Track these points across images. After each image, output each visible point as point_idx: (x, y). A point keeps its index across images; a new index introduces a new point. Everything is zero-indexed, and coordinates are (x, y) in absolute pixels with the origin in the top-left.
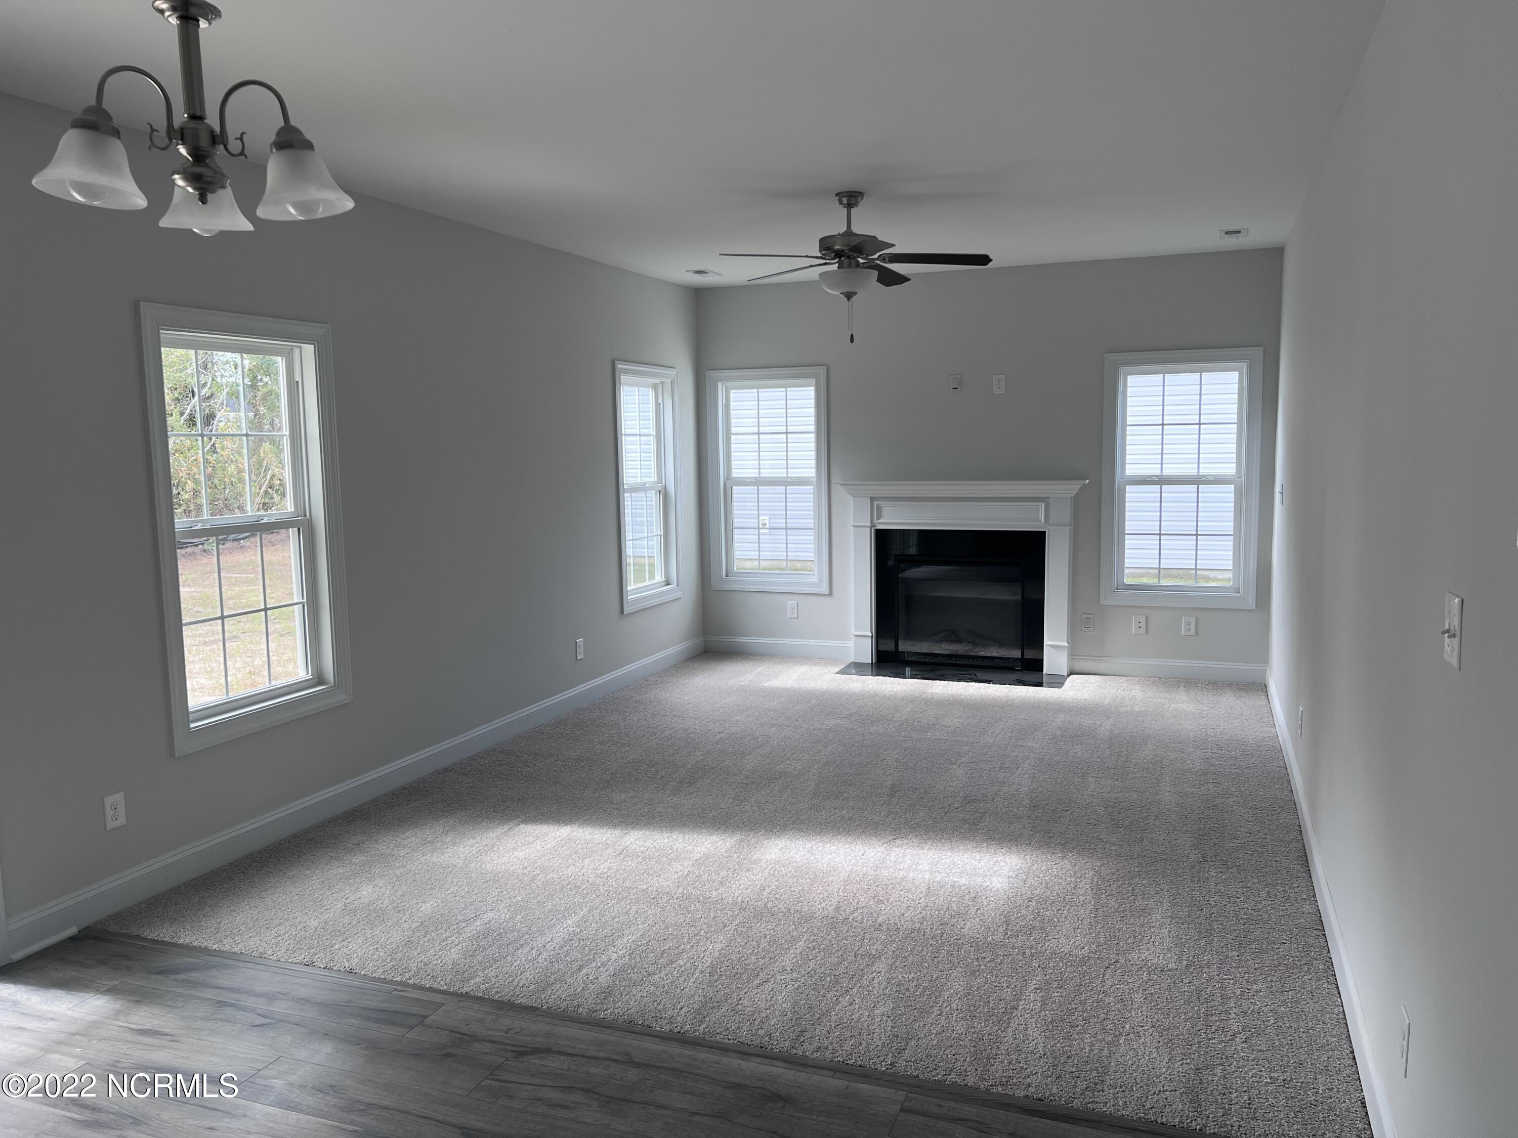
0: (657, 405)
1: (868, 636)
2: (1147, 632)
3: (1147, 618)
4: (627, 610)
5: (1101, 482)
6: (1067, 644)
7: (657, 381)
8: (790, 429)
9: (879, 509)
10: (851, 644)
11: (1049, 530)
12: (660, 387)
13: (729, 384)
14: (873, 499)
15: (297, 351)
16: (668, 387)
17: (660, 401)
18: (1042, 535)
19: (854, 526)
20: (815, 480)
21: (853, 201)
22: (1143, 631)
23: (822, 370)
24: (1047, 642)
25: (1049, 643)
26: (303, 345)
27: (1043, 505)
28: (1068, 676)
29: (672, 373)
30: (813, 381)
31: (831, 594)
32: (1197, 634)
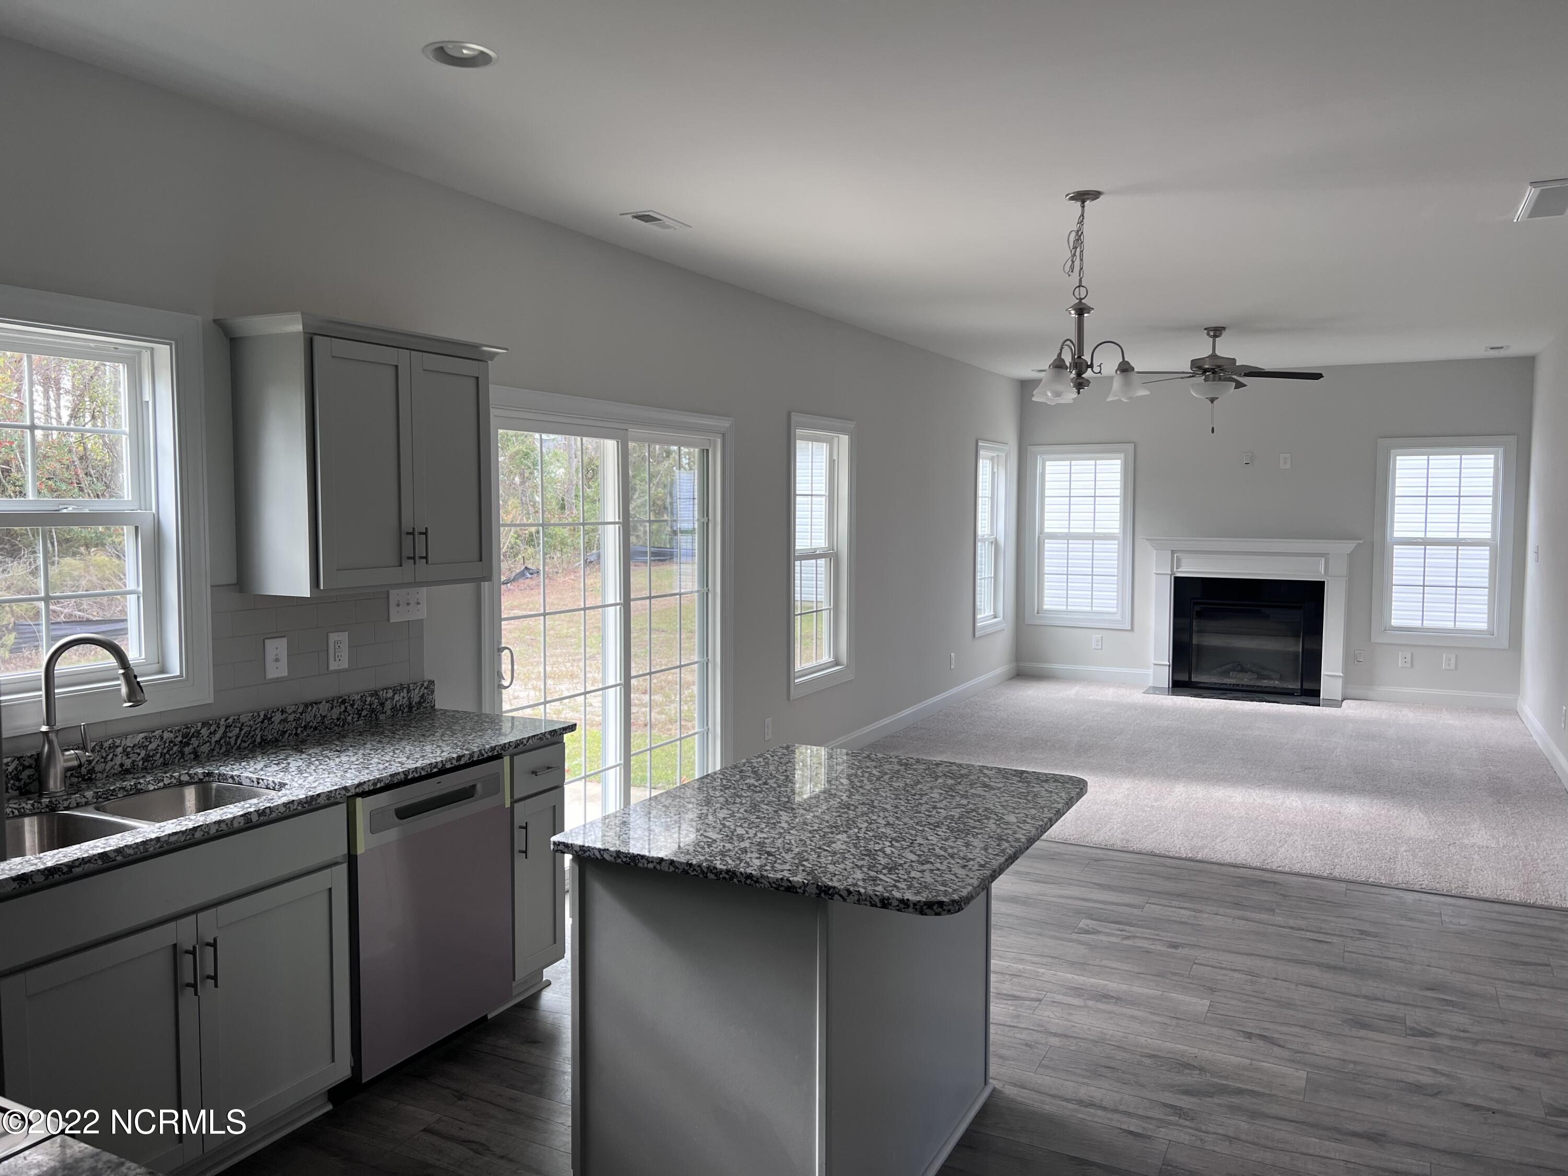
0: (993, 473)
1: (1166, 665)
2: (1412, 666)
3: (1412, 654)
4: (978, 634)
5: (1373, 544)
6: (1342, 674)
7: (995, 454)
8: (1098, 493)
9: (1179, 560)
10: (1151, 672)
11: (1328, 581)
12: (996, 461)
13: (1044, 457)
14: (1173, 552)
15: (836, 439)
16: (1003, 459)
17: (995, 470)
18: (1321, 585)
19: (1156, 574)
20: (1121, 536)
21: (1218, 333)
22: (1409, 665)
23: (1130, 447)
24: (1324, 672)
25: (1326, 673)
26: (840, 436)
27: (1323, 560)
28: (1342, 701)
29: (1006, 448)
30: (1122, 455)
31: (1132, 629)
32: (1456, 668)
